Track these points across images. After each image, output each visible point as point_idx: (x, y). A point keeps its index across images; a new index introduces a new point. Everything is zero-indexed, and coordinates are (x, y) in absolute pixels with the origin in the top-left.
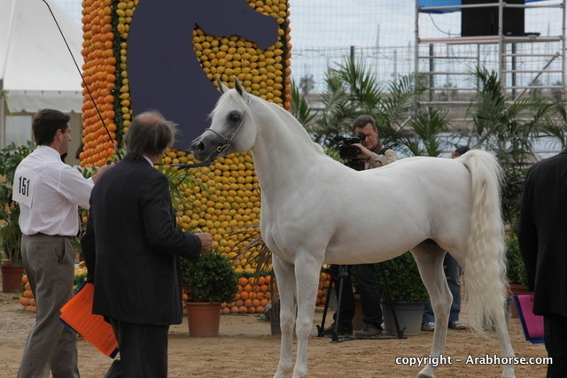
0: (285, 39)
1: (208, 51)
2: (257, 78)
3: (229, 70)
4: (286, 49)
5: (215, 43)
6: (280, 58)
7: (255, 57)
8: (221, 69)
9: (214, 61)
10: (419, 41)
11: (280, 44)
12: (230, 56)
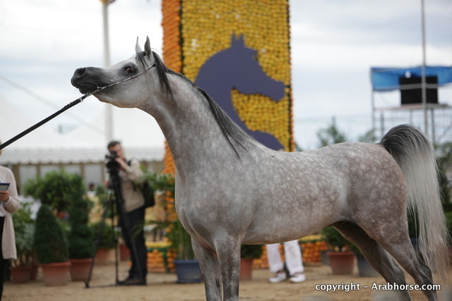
0: (289, 95)
1: (241, 103)
2: (273, 120)
3: (255, 115)
4: (290, 101)
5: (246, 98)
6: (286, 107)
7: (271, 107)
8: (250, 114)
9: (246, 110)
10: (374, 109)
11: (286, 98)
12: (255, 106)
